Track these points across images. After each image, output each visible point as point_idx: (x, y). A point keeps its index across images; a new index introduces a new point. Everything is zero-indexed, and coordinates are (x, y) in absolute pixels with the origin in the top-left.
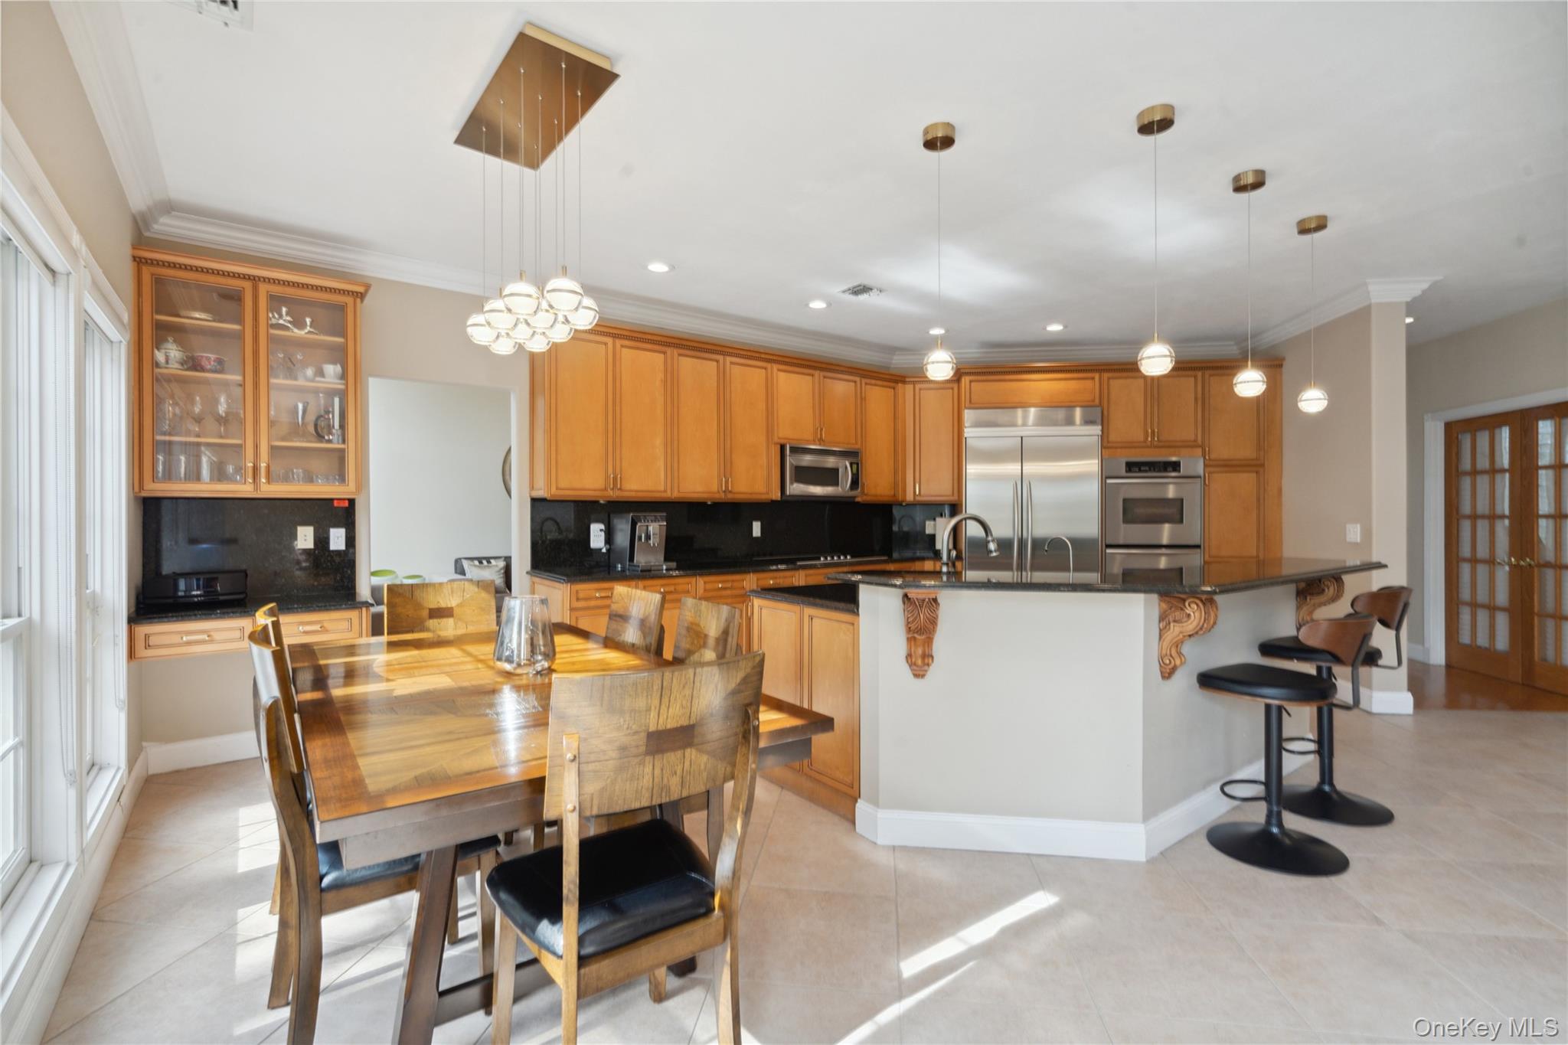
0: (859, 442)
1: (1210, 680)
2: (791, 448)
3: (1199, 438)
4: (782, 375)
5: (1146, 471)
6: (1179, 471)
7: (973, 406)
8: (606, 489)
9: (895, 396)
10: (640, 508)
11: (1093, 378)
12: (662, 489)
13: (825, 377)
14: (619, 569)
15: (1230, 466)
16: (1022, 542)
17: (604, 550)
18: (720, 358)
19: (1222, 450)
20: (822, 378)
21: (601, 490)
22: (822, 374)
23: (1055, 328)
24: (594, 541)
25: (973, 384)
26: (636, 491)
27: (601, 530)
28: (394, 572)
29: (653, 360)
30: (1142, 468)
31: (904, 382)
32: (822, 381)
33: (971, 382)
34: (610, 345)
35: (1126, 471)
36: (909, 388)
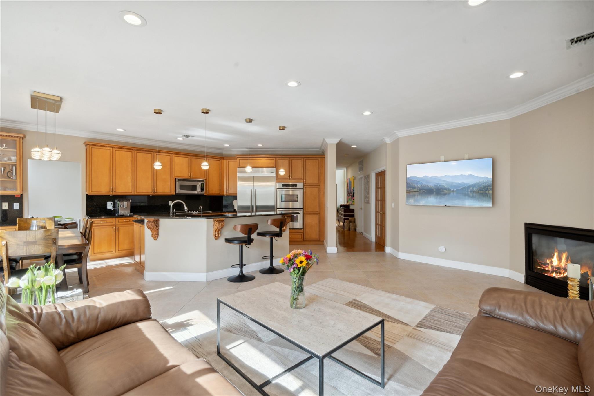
0: (206, 177)
1: (228, 240)
2: (178, 179)
3: (303, 178)
4: (176, 158)
5: (288, 187)
6: (297, 187)
7: (240, 167)
8: (110, 192)
9: (220, 164)
10: (122, 197)
11: (274, 160)
12: (131, 192)
13: (192, 158)
14: (116, 215)
15: (311, 186)
16: (253, 207)
17: (112, 210)
18: (153, 153)
19: (309, 181)
20: (191, 158)
21: (108, 192)
22: (191, 157)
23: (260, 145)
24: (109, 207)
25: (240, 160)
26: (121, 192)
27: (111, 204)
28: (62, 217)
29: (128, 155)
30: (287, 186)
31: (224, 159)
32: (191, 160)
33: (239, 160)
34: (111, 150)
35: (282, 187)
36: (225, 161)
